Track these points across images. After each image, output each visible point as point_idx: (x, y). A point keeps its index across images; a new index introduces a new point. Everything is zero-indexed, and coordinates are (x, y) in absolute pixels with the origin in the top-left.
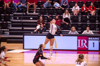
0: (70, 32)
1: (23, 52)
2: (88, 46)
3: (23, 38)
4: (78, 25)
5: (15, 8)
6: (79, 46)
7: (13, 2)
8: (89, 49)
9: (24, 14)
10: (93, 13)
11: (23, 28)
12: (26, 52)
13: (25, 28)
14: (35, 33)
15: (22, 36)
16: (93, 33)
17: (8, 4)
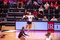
0: (43, 20)
1: (15, 32)
2: (54, 28)
3: (15, 23)
4: (48, 15)
5: (10, 5)
6: (49, 28)
7: (9, 1)
8: (55, 30)
9: (16, 8)
10: (57, 8)
11: (15, 17)
12: (17, 32)
13: (16, 17)
14: (22, 20)
15: (14, 22)
16: (57, 20)
17: (6, 3)
